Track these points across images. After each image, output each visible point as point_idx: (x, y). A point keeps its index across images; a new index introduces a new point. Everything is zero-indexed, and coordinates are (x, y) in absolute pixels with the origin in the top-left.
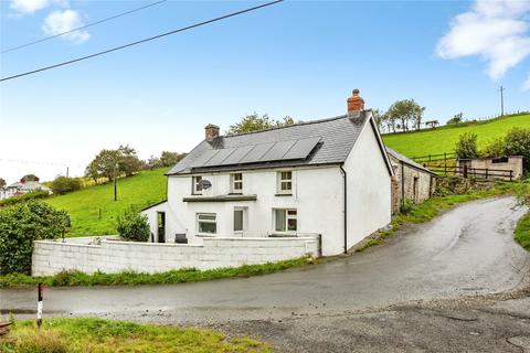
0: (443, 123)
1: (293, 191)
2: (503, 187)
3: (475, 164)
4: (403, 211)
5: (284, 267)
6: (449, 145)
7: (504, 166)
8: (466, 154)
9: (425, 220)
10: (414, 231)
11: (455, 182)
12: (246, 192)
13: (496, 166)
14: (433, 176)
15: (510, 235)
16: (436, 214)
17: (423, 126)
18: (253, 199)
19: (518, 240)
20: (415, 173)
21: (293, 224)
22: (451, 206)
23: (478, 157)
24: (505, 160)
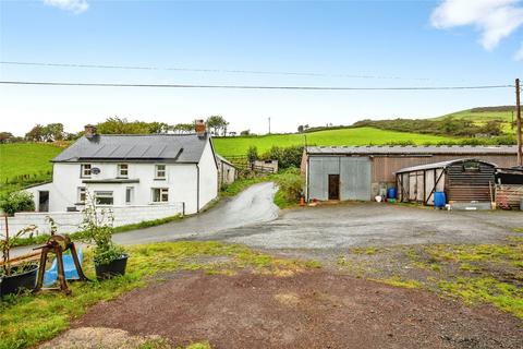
0: (238, 134)
1: (166, 177)
2: (270, 176)
3: (257, 163)
4: (223, 189)
5: (167, 221)
6: (243, 149)
7: (270, 165)
8: (253, 157)
9: (234, 194)
10: (230, 200)
11: (247, 173)
12: (131, 176)
13: (267, 165)
14: (236, 169)
15: (272, 200)
16: (239, 191)
17: (227, 135)
18: (138, 182)
19: (275, 202)
20: (228, 167)
21: (165, 198)
22: (246, 187)
23: (258, 159)
24: (270, 162)
